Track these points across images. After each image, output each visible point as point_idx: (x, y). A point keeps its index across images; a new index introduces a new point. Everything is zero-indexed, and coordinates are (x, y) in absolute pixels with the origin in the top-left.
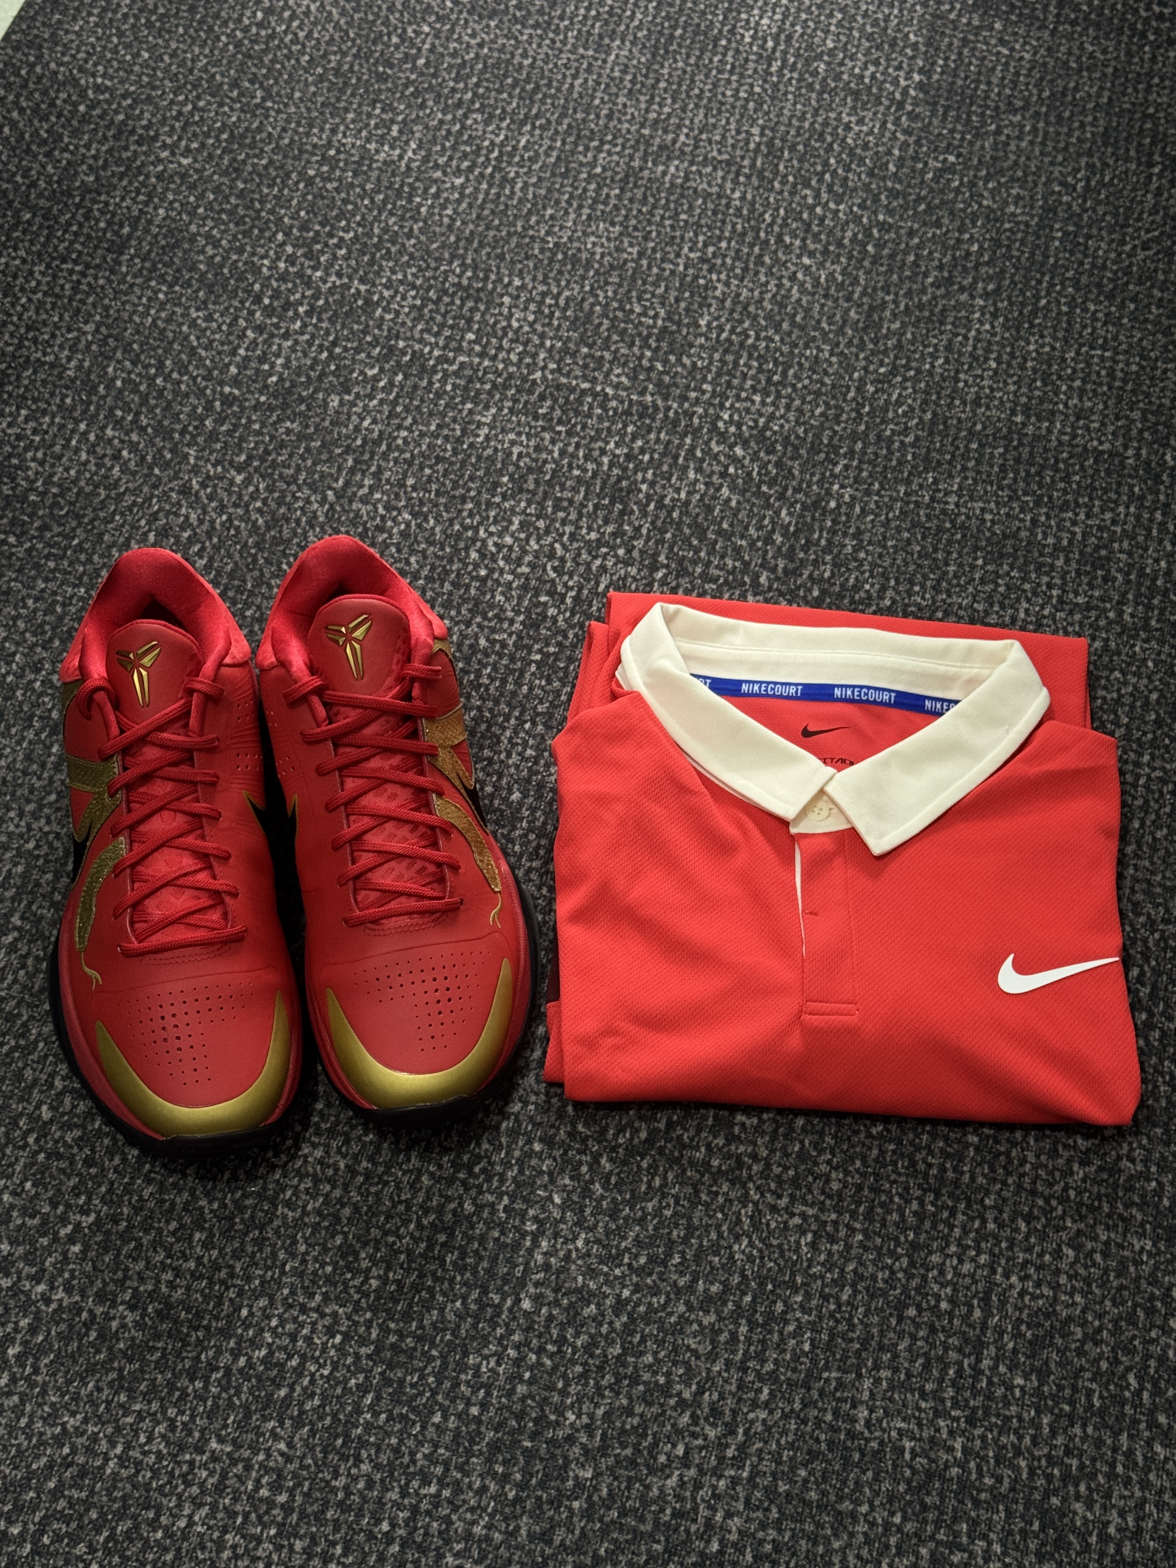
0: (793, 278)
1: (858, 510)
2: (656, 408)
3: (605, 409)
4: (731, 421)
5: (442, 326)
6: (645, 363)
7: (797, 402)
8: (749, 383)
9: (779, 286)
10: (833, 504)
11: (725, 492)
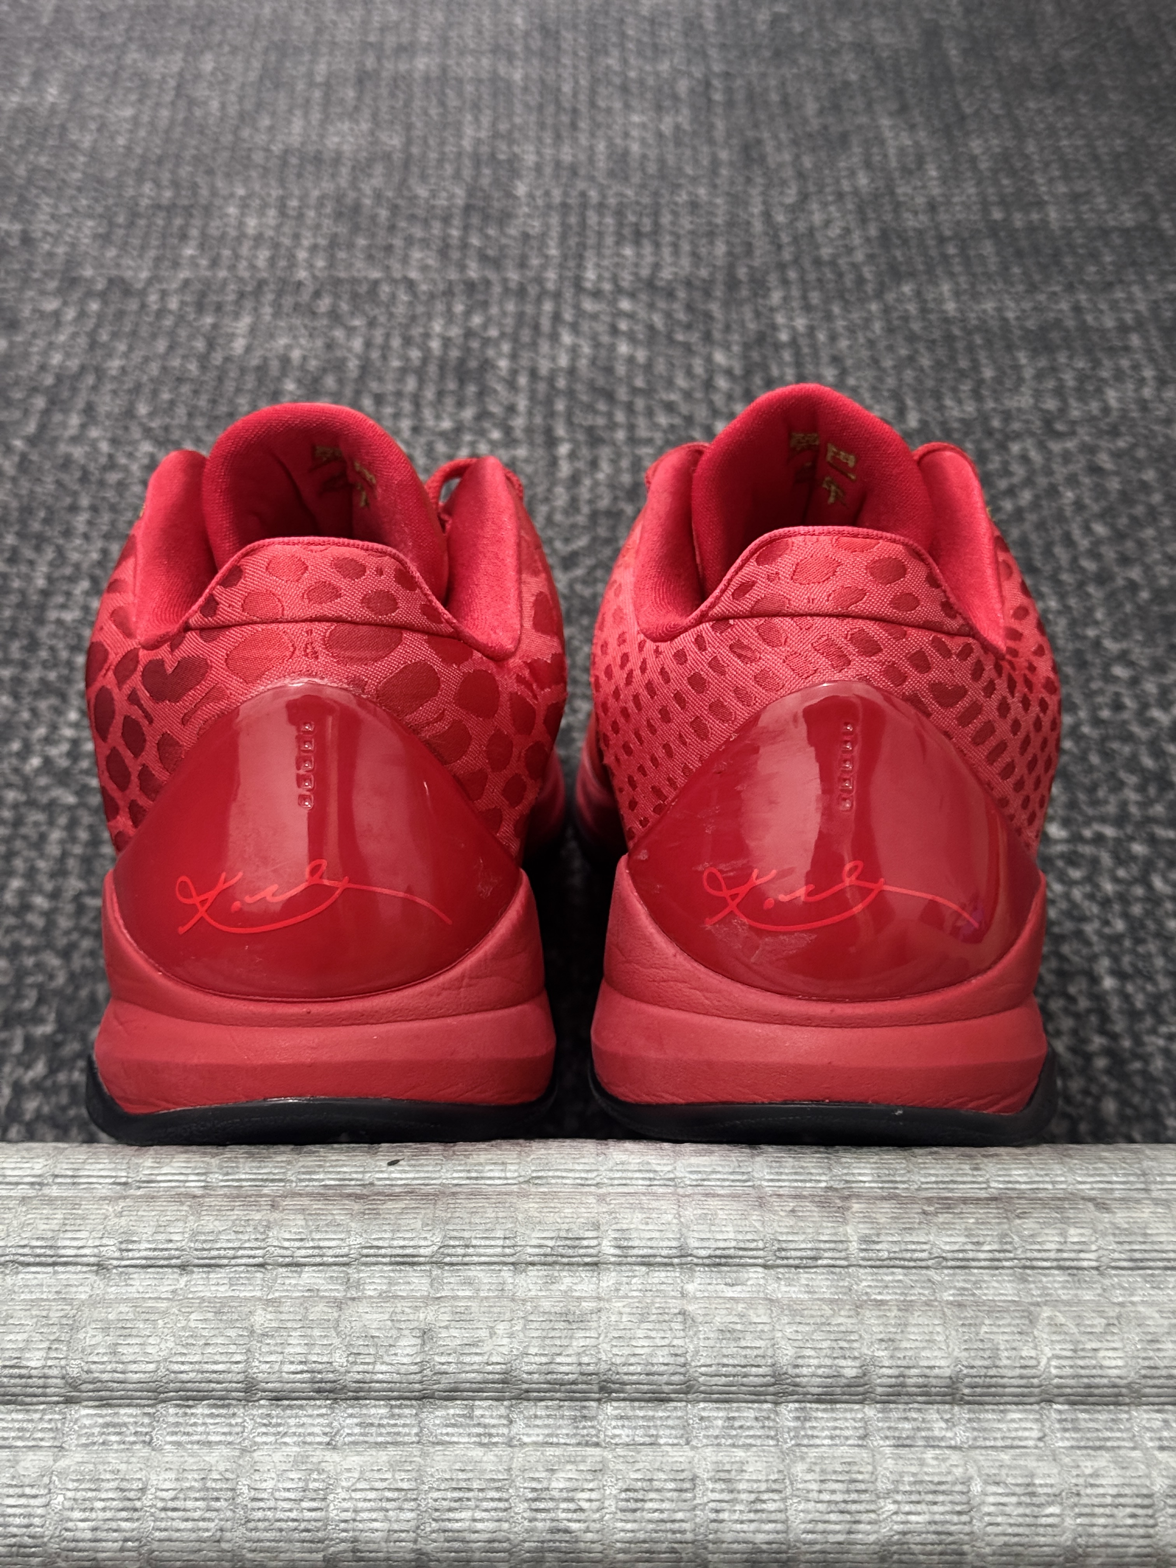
0: (626, 135)
1: (822, 337)
2: (487, 283)
3: (415, 295)
4: (600, 278)
5: (143, 248)
6: (455, 242)
7: (686, 247)
8: (609, 240)
9: (611, 144)
10: (784, 337)
11: (623, 348)
